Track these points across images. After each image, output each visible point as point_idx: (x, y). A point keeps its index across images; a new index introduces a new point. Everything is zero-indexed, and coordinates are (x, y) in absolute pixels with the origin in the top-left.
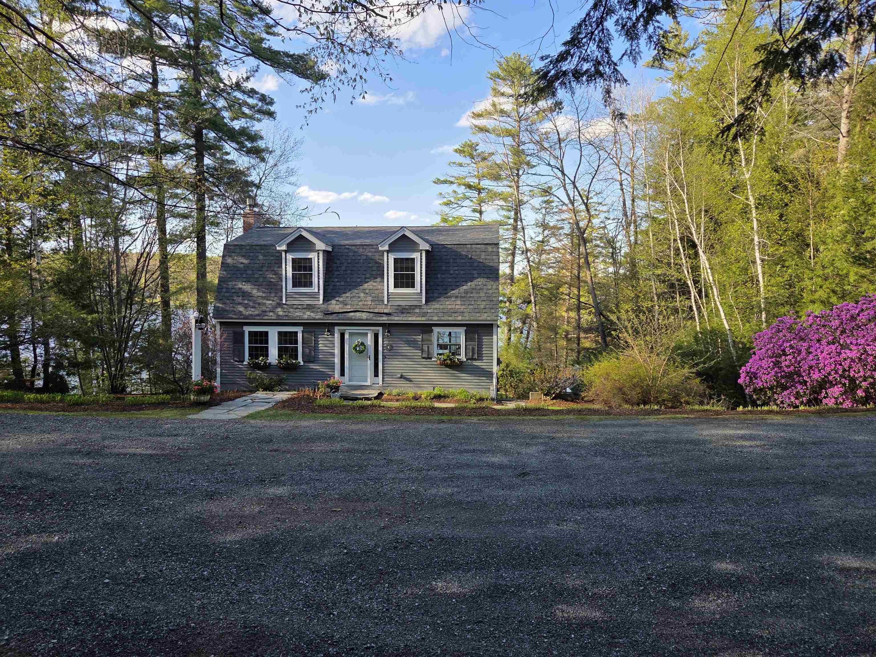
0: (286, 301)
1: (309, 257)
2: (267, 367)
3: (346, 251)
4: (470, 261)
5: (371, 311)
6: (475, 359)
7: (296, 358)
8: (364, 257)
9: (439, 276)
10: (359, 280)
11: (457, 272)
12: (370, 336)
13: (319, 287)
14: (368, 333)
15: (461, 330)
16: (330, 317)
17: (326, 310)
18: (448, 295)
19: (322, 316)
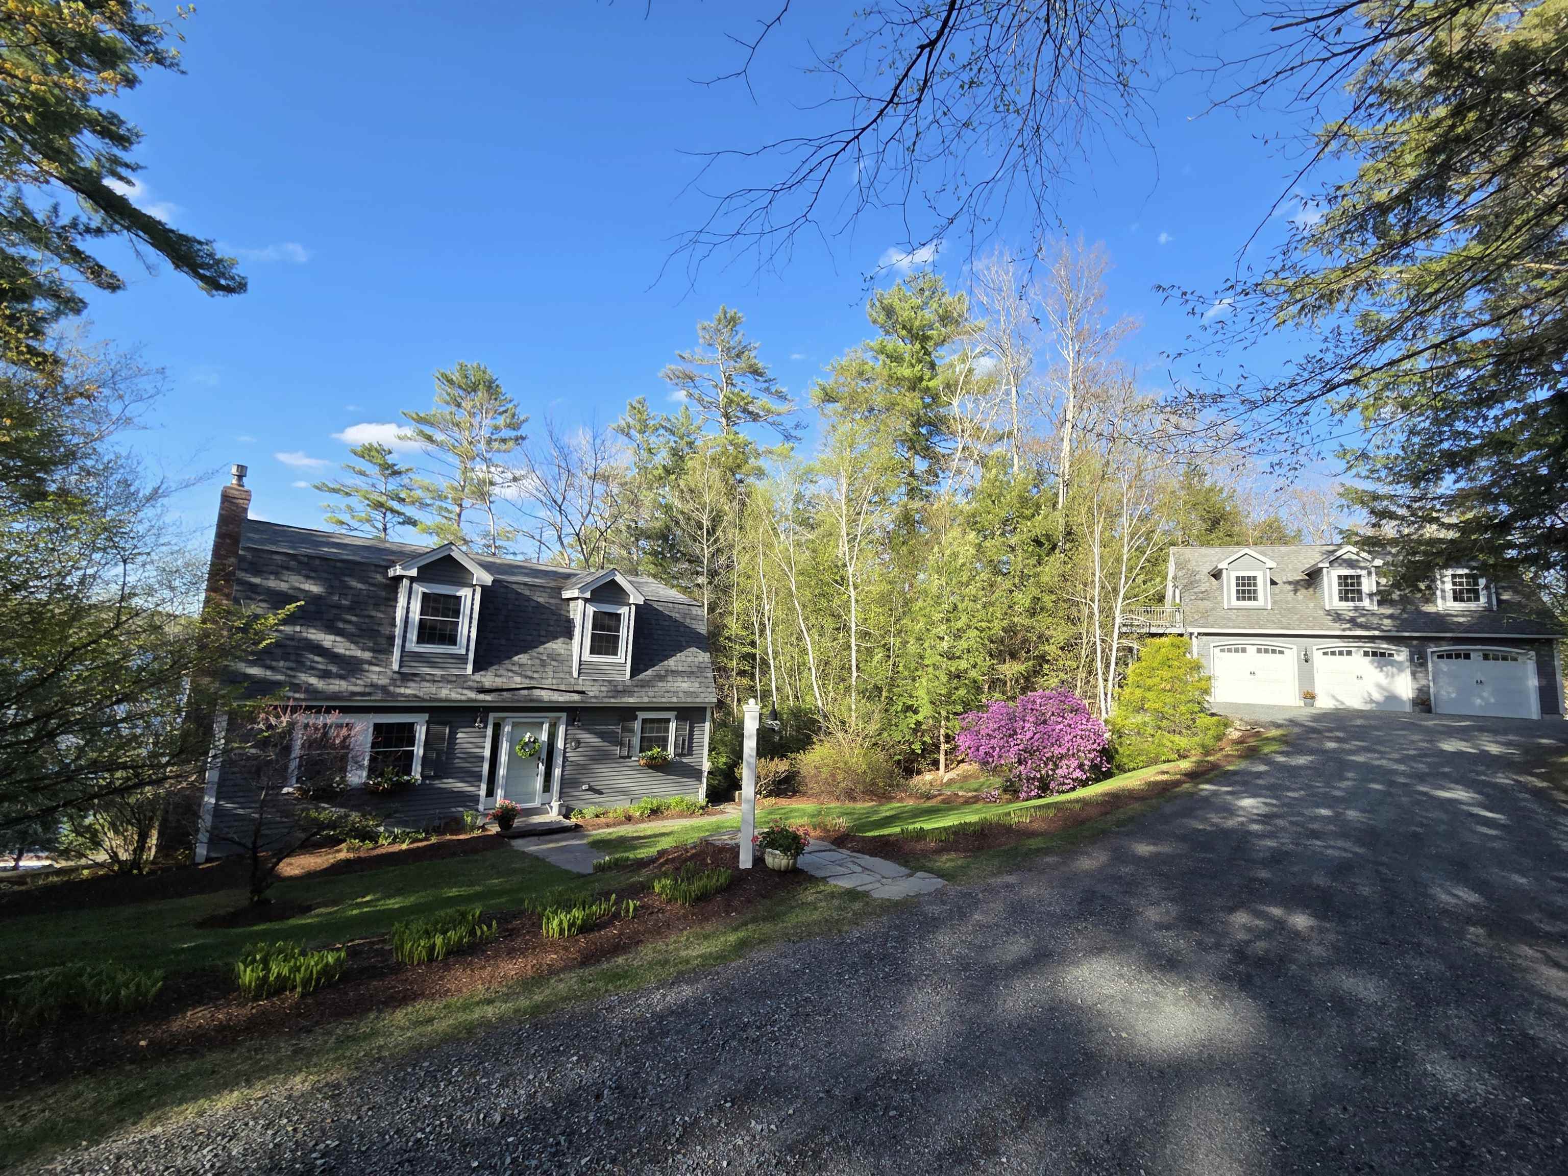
0: (400, 667)
1: (458, 594)
3: (502, 590)
4: (675, 624)
5: (554, 687)
6: (684, 755)
7: (409, 772)
8: (533, 604)
10: (529, 638)
11: (662, 637)
12: (546, 727)
13: (468, 645)
14: (542, 723)
15: (671, 715)
16: (488, 697)
17: (479, 685)
18: (656, 668)
19: (472, 695)
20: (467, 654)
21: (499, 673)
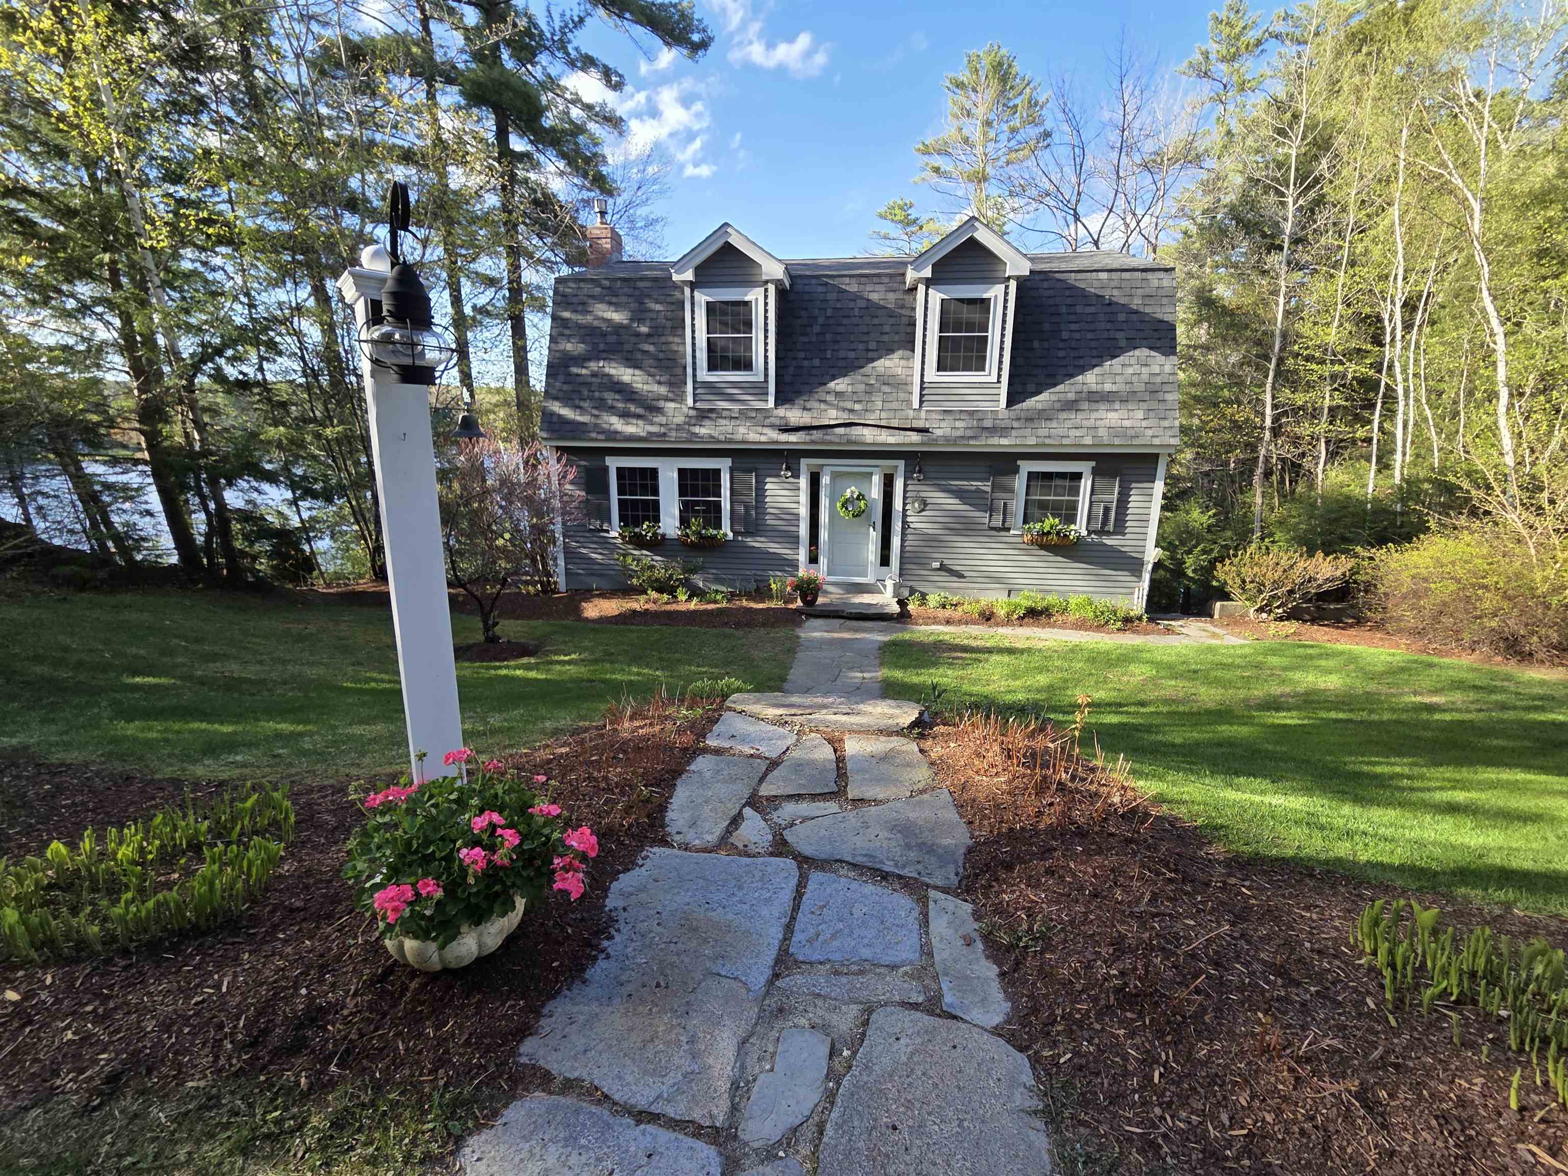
0: (695, 401)
1: (747, 299)
2: (658, 544)
3: (820, 289)
4: (1108, 309)
5: (883, 423)
6: (1108, 533)
7: (718, 526)
8: (861, 304)
9: (1036, 344)
10: (852, 355)
11: (1077, 336)
12: (877, 480)
13: (766, 369)
14: (871, 474)
15: (1085, 468)
16: (793, 438)
17: (783, 422)
18: (1060, 388)
19: (774, 435)
20: (766, 381)
21: (808, 405)
